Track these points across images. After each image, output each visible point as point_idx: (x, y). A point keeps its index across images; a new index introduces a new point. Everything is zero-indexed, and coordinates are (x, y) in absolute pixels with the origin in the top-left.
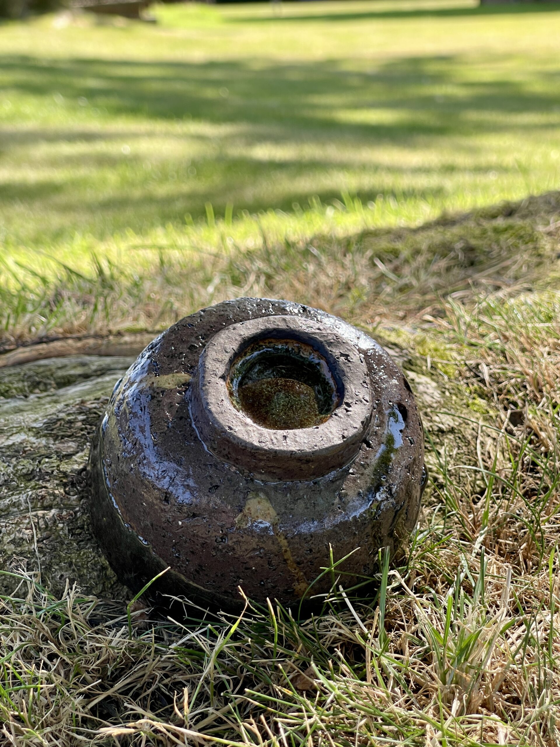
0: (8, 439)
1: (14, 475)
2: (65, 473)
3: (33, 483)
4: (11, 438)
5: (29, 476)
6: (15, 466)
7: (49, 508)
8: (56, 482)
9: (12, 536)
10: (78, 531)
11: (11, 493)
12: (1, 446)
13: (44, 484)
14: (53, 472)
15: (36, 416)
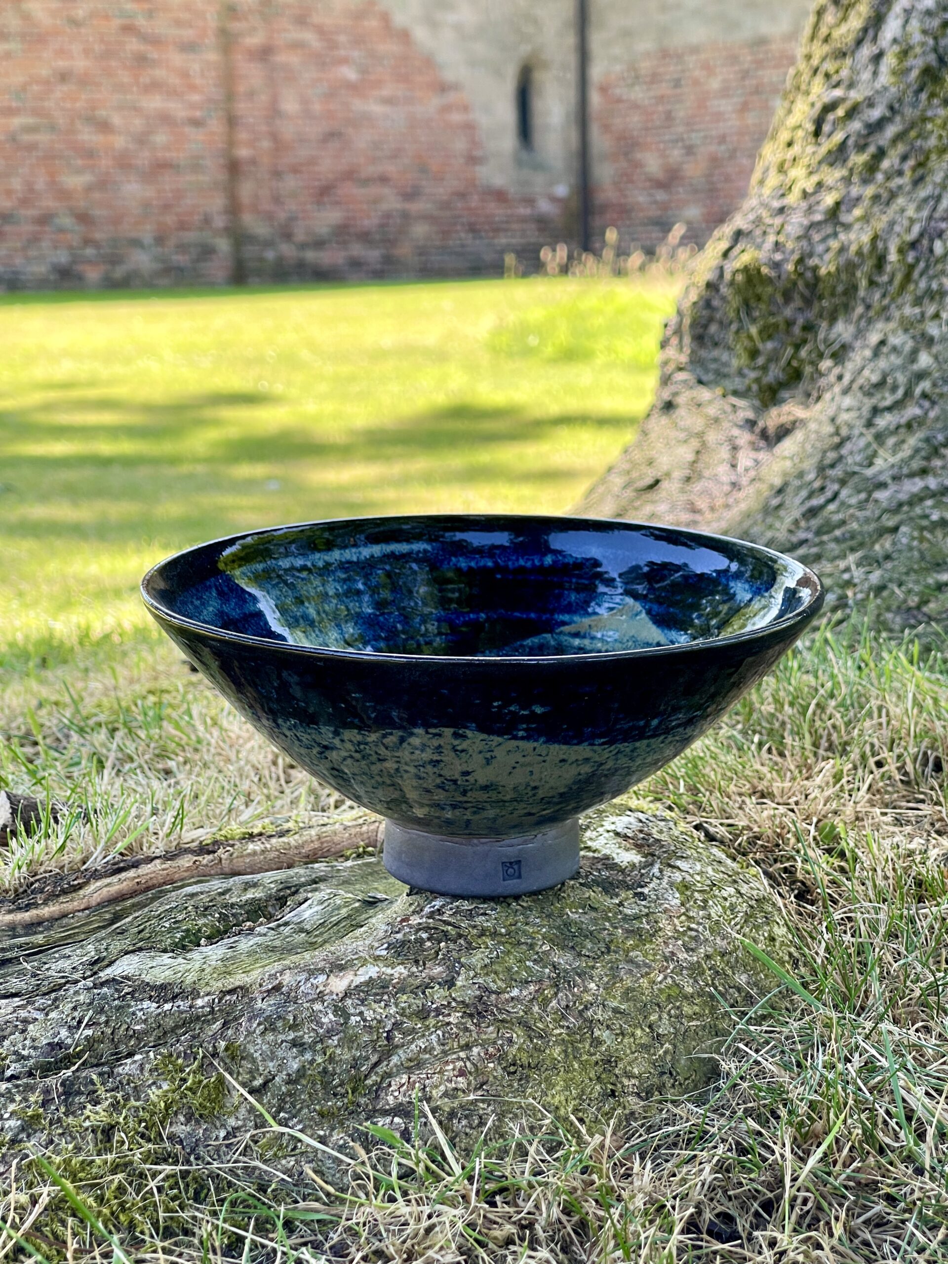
0: (355, 975)
1: (402, 1015)
2: (463, 1002)
3: (431, 1021)
4: (359, 973)
5: (423, 1014)
6: (396, 1005)
7: (469, 1047)
9: (442, 1088)
10: (512, 1069)
12: (354, 984)
13: (447, 1019)
14: (449, 1003)
15: (367, 942)
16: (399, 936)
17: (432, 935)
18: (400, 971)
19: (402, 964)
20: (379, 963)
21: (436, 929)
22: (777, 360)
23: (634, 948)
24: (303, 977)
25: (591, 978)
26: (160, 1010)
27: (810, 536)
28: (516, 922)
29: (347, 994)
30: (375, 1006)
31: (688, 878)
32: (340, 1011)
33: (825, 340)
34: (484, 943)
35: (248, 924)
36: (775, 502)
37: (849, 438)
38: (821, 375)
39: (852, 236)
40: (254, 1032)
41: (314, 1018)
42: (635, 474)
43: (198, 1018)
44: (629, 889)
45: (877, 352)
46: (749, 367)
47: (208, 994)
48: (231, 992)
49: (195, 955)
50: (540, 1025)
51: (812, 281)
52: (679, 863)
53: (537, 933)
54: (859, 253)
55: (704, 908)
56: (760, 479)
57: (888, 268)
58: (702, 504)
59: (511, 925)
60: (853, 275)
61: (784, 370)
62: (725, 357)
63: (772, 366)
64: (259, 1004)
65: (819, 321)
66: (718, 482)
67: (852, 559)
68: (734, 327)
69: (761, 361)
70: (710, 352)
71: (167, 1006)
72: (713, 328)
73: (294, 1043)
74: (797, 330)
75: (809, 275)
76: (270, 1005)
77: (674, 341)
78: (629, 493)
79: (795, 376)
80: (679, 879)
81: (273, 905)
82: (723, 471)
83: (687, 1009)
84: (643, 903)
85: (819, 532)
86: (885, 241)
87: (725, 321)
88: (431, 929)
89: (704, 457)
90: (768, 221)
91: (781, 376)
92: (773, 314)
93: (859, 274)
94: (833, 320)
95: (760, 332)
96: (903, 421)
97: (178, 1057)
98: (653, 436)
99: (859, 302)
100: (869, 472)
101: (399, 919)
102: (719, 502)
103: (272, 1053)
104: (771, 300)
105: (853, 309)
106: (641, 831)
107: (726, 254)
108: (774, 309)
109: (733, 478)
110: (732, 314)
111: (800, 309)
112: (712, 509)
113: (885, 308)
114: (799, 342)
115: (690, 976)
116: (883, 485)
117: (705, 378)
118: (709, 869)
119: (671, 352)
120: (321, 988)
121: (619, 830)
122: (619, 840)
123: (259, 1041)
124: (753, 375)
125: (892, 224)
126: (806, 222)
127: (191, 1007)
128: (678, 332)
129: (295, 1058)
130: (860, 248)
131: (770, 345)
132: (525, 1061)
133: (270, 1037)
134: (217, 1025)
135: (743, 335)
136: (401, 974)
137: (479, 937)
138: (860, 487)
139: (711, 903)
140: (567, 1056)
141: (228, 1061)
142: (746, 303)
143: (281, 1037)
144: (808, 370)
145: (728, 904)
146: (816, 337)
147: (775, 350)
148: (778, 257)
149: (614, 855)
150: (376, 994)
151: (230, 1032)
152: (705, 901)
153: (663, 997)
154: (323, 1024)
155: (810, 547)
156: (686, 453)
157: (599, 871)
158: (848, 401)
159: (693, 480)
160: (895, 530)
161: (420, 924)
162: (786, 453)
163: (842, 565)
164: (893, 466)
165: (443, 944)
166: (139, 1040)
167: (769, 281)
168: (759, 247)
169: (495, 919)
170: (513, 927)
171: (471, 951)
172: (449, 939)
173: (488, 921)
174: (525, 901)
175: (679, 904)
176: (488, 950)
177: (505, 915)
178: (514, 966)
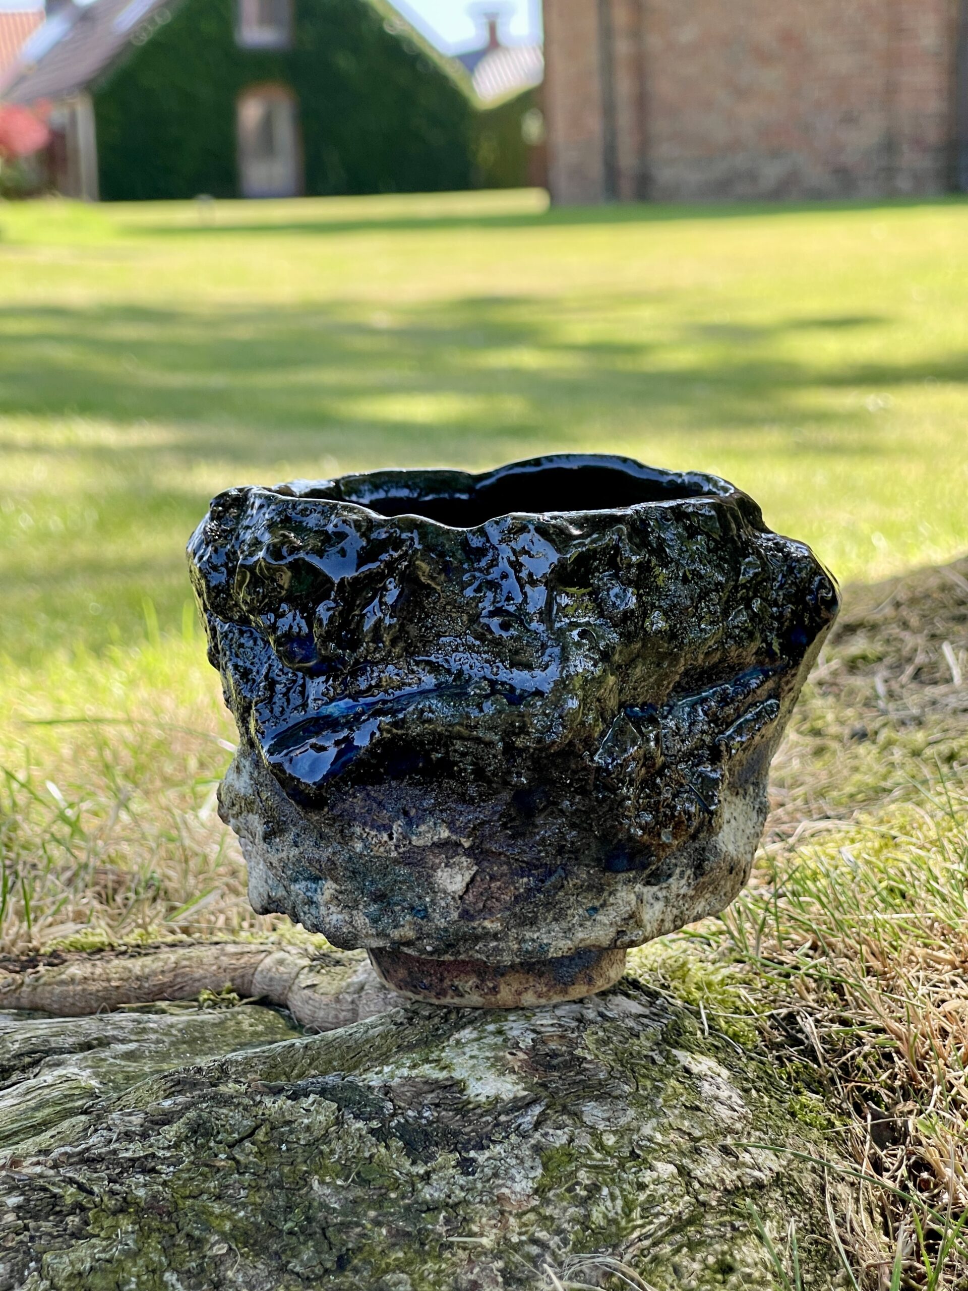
17: (28, 1200)
21: (45, 1189)
23: (400, 1267)
31: (585, 1140)
34: (116, 1227)
44: (456, 1149)
52: (588, 1108)
53: (228, 1217)
55: (583, 1202)
80: (565, 1140)
106: (562, 1037)
122: (503, 1051)
137: (114, 1213)
139: (605, 1191)
145: (642, 1197)
149: (471, 1081)
152: (594, 1189)
157: (422, 1108)
169: (165, 1184)
170: (189, 1202)
171: (73, 1242)
172: (58, 1213)
173: (145, 1185)
174: (247, 1153)
175: (530, 1191)
176: (104, 1243)
177: (185, 1176)
178: (133, 1279)
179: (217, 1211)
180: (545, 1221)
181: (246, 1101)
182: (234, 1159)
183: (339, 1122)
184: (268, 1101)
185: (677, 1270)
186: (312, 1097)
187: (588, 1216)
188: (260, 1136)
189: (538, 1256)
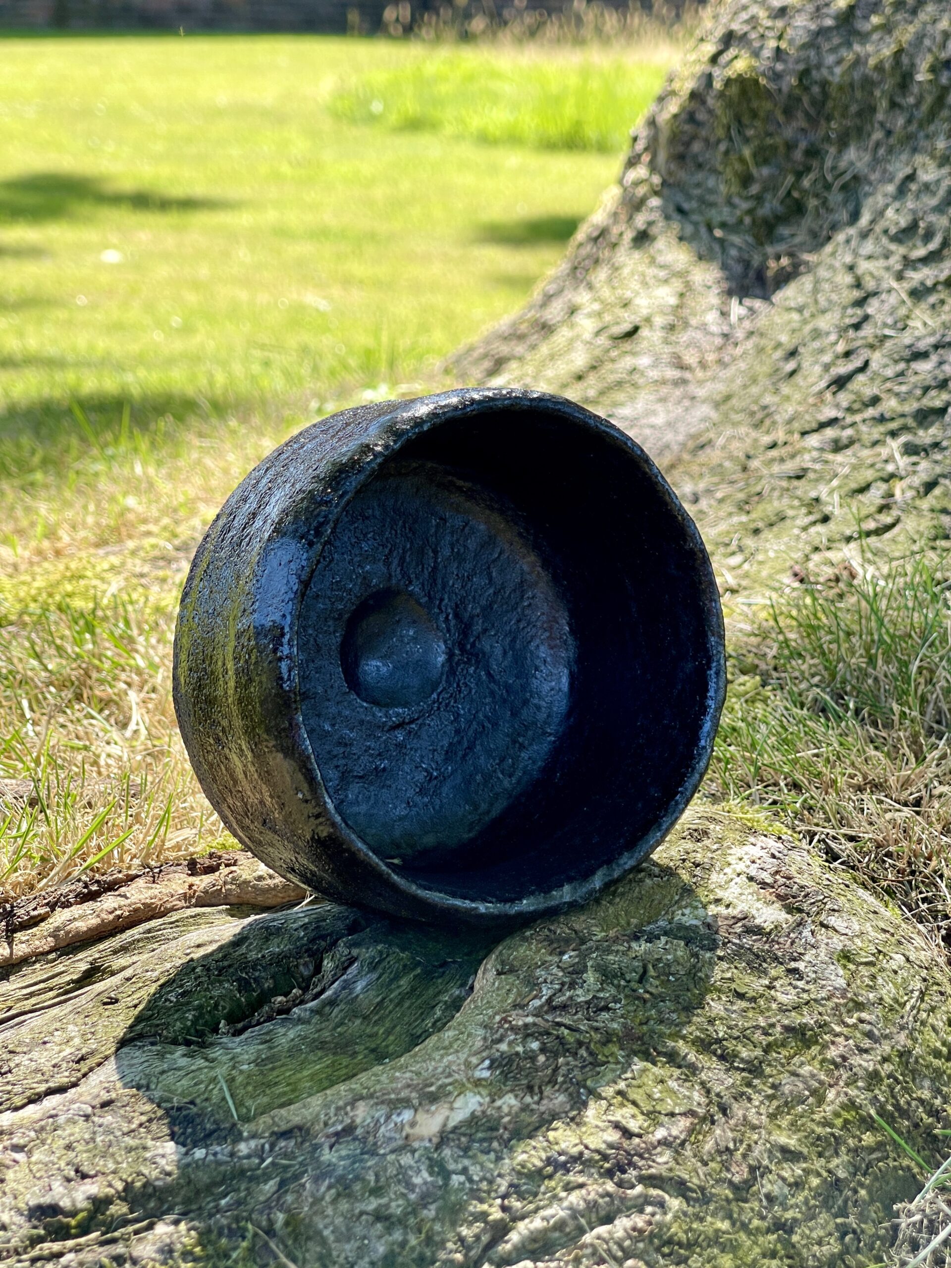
0: (452, 1109)
1: (519, 1173)
2: (598, 1151)
3: (560, 1181)
4: (456, 1105)
6: (511, 1157)
7: (608, 1219)
8: (593, 1170)
11: (531, 1207)
12: (451, 1124)
13: (581, 1179)
14: (581, 1154)
15: (463, 1056)
16: (503, 1047)
17: (544, 1044)
18: (509, 1102)
19: (512, 1091)
20: (481, 1089)
21: (548, 1034)
22: (775, 189)
23: (797, 1053)
24: (381, 1113)
25: (750, 1100)
26: (188, 1159)
27: (840, 415)
28: (648, 1020)
29: (444, 1138)
30: (483, 1158)
31: (848, 943)
32: (439, 1168)
33: (834, 168)
34: (612, 1054)
35: (280, 999)
36: (790, 366)
37: (875, 294)
38: (830, 210)
39: (870, 48)
40: (323, 1198)
41: (403, 1176)
42: (607, 318)
43: (243, 1172)
44: (779, 963)
45: (902, 192)
46: (741, 197)
47: (253, 1136)
48: (286, 1134)
49: (216, 1053)
50: (695, 1180)
51: (819, 97)
52: (833, 921)
54: (879, 68)
55: (872, 988)
56: (762, 335)
57: (916, 89)
58: (691, 358)
59: (641, 1024)
60: (872, 94)
61: (782, 202)
62: (711, 182)
63: (768, 196)
64: (327, 1156)
65: (826, 146)
66: (708, 333)
67: (895, 445)
68: (722, 147)
69: (755, 189)
70: (692, 174)
71: (199, 1153)
72: (696, 147)
73: (379, 1216)
74: (798, 155)
75: (816, 89)
76: (341, 1158)
77: (646, 158)
78: (603, 341)
79: (796, 209)
80: (840, 948)
81: (306, 964)
82: (712, 317)
83: (868, 1139)
84: (801, 984)
85: (849, 410)
86: (912, 57)
87: (712, 139)
88: (541, 1034)
89: (689, 302)
90: (769, 23)
91: (780, 209)
92: (770, 135)
93: (877, 93)
94: (843, 143)
95: (755, 155)
96: (943, 277)
97: (220, 1234)
98: (626, 271)
99: (876, 125)
100: (907, 338)
101: (498, 1018)
102: (711, 357)
103: (349, 1229)
104: (769, 118)
105: (869, 135)
106: (777, 872)
107: (714, 59)
108: (771, 128)
109: (726, 329)
110: (720, 133)
111: (802, 130)
112: (703, 365)
113: (910, 137)
114: (801, 168)
115: (869, 1088)
116: (922, 355)
117: (686, 206)
118: (868, 927)
119: (641, 172)
120: (407, 1130)
121: (753, 873)
122: (755, 887)
123: (330, 1211)
124: (745, 205)
125: (920, 38)
126: (813, 27)
127: (232, 1154)
128: (652, 146)
129: (380, 1237)
130: (881, 62)
131: (765, 171)
132: (683, 1237)
133: (344, 1205)
134: (270, 1186)
135: (733, 157)
136: (511, 1107)
137: (604, 1044)
138: (896, 357)
139: (880, 981)
140: (733, 1224)
141: (290, 1242)
142: (738, 119)
143: (359, 1207)
144: (812, 203)
145: (900, 980)
146: (822, 164)
147: (772, 177)
148: (779, 67)
149: (754, 912)
150: (482, 1140)
151: (289, 1198)
152: (873, 977)
153: (839, 1122)
154: (415, 1186)
155: (844, 428)
156: (667, 295)
157: (739, 936)
158: (869, 247)
159: (678, 329)
160: (942, 411)
161: (526, 1026)
162: (793, 304)
163: (884, 452)
164: (933, 333)
165: (561, 1060)
166: (161, 1201)
167: (768, 94)
168: (756, 54)
169: (622, 1016)
170: (645, 1028)
171: (598, 1069)
172: (568, 1050)
173: (612, 1020)
174: (654, 985)
175: (845, 986)
176: (619, 1066)
177: (632, 1008)
178: (655, 1090)
179: (668, 1032)
180: (859, 1006)
181: (621, 948)
182: (648, 992)
183: (696, 955)
184: (634, 945)
185: (934, 1028)
186: (663, 939)
187: (881, 999)
188: (652, 972)
189: (871, 1031)
